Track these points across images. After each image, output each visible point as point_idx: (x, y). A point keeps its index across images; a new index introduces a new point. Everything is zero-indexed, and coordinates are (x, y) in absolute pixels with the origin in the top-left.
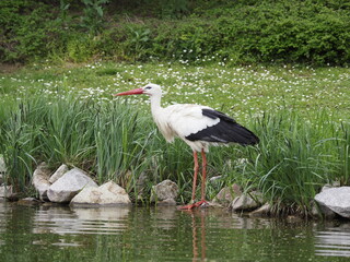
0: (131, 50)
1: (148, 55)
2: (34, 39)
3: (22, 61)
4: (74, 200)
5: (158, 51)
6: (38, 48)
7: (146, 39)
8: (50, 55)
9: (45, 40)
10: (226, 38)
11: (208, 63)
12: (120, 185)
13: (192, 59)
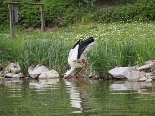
0: (104, 19)
1: (110, 20)
2: (69, 17)
3: (65, 25)
4: (39, 77)
5: (114, 18)
6: (71, 20)
7: (108, 14)
8: (75, 22)
9: (73, 17)
10: (138, 12)
11: (131, 22)
12: (57, 71)
13: (125, 20)
